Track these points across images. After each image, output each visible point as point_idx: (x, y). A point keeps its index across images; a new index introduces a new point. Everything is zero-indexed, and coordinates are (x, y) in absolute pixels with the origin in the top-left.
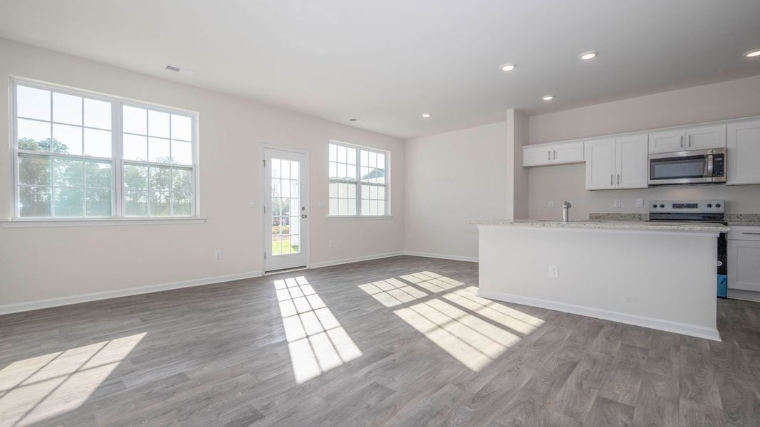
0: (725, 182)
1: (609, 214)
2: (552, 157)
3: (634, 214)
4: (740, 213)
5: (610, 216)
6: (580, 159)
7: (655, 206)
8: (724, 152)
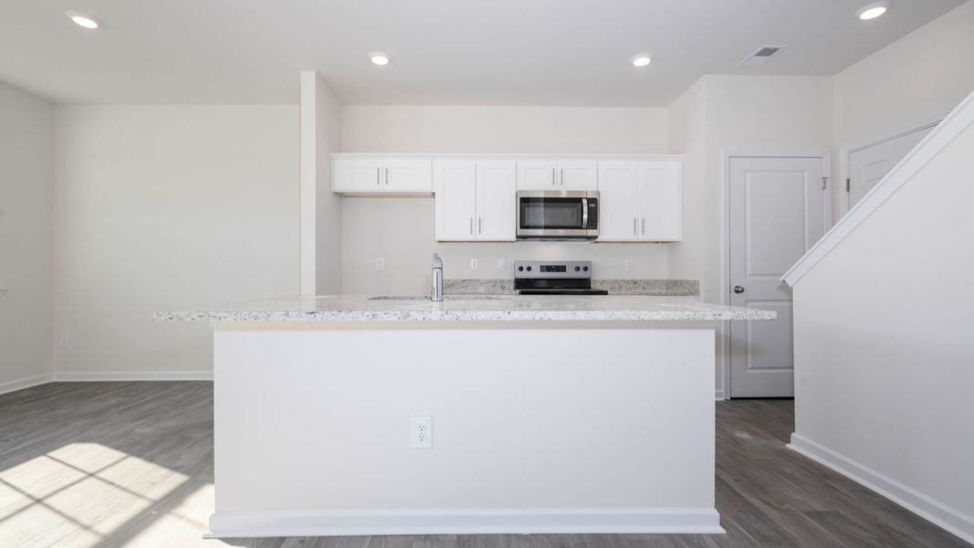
0: (596, 237)
1: (464, 281)
2: (382, 178)
3: (495, 281)
4: (603, 278)
5: (464, 284)
6: (427, 188)
7: (521, 269)
8: (597, 197)
